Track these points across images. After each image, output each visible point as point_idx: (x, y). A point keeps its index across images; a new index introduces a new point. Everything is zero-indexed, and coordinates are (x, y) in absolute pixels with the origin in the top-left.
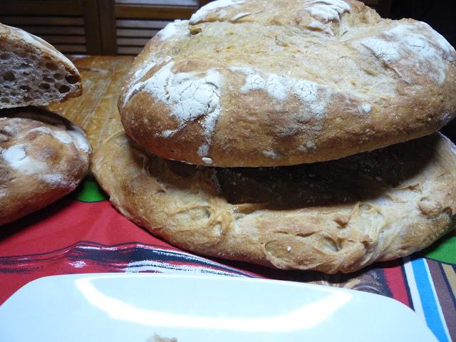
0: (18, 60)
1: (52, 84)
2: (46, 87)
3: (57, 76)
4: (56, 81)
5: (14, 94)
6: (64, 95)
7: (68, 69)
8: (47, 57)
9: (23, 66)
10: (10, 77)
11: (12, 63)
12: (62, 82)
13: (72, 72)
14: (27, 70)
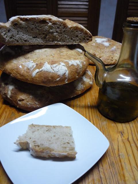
0: (79, 32)
1: (86, 38)
2: (84, 39)
3: (87, 36)
4: (87, 37)
5: (77, 41)
6: (88, 41)
7: (90, 34)
8: (86, 31)
9: (81, 34)
10: (77, 36)
11: (78, 33)
12: (88, 38)
13: (91, 35)
14: (81, 35)
